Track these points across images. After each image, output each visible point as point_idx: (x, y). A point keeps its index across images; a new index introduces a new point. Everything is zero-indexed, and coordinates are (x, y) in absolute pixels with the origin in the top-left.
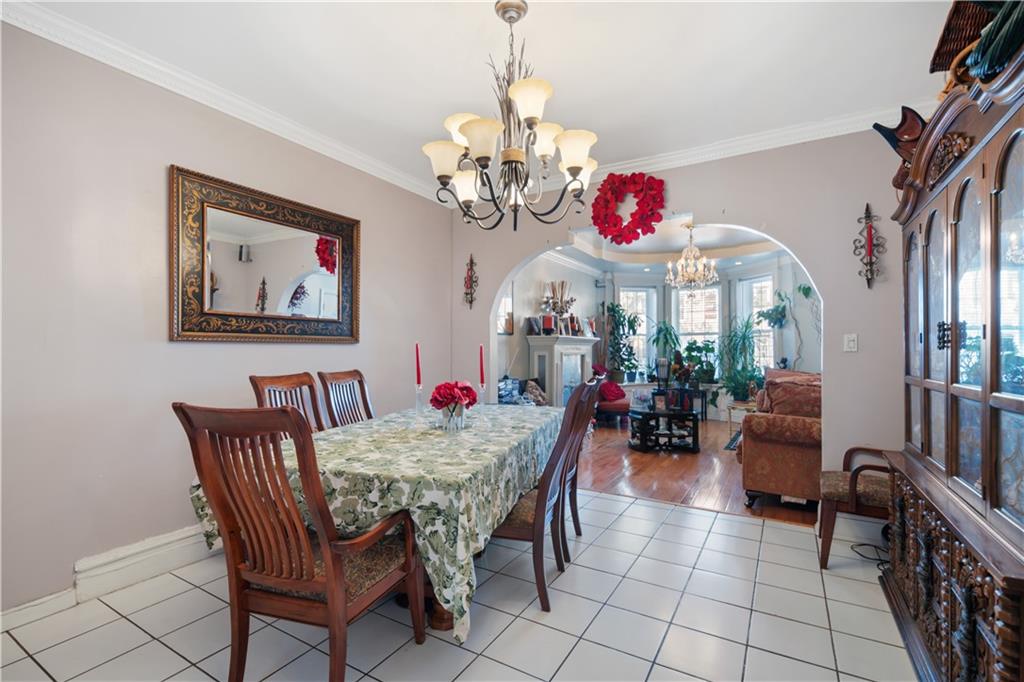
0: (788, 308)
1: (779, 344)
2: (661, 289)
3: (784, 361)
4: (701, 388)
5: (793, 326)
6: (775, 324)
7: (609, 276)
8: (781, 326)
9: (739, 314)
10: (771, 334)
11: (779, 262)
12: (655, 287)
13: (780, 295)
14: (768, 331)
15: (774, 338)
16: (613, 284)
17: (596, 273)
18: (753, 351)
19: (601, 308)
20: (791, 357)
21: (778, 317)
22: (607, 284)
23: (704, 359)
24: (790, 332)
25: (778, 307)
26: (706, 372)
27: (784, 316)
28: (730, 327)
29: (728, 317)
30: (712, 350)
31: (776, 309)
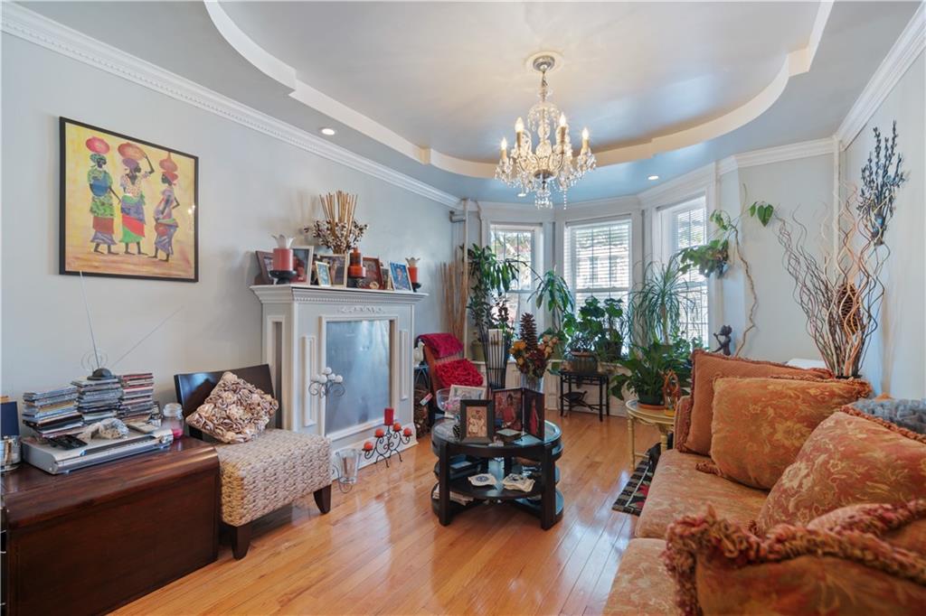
0: (732, 245)
1: (718, 305)
2: (549, 227)
3: (726, 331)
4: (600, 370)
5: (740, 275)
6: (711, 270)
7: (470, 206)
8: (721, 274)
9: (656, 258)
10: (705, 288)
11: (717, 169)
12: (541, 224)
13: (719, 219)
14: (701, 284)
15: (709, 293)
16: (479, 218)
17: (452, 201)
18: (678, 315)
19: (459, 251)
20: (739, 326)
21: (715, 260)
22: (467, 218)
23: (606, 326)
24: (736, 283)
25: (716, 242)
26: (608, 344)
27: (726, 258)
28: (644, 279)
29: (641, 263)
30: (619, 313)
31: (712, 247)
